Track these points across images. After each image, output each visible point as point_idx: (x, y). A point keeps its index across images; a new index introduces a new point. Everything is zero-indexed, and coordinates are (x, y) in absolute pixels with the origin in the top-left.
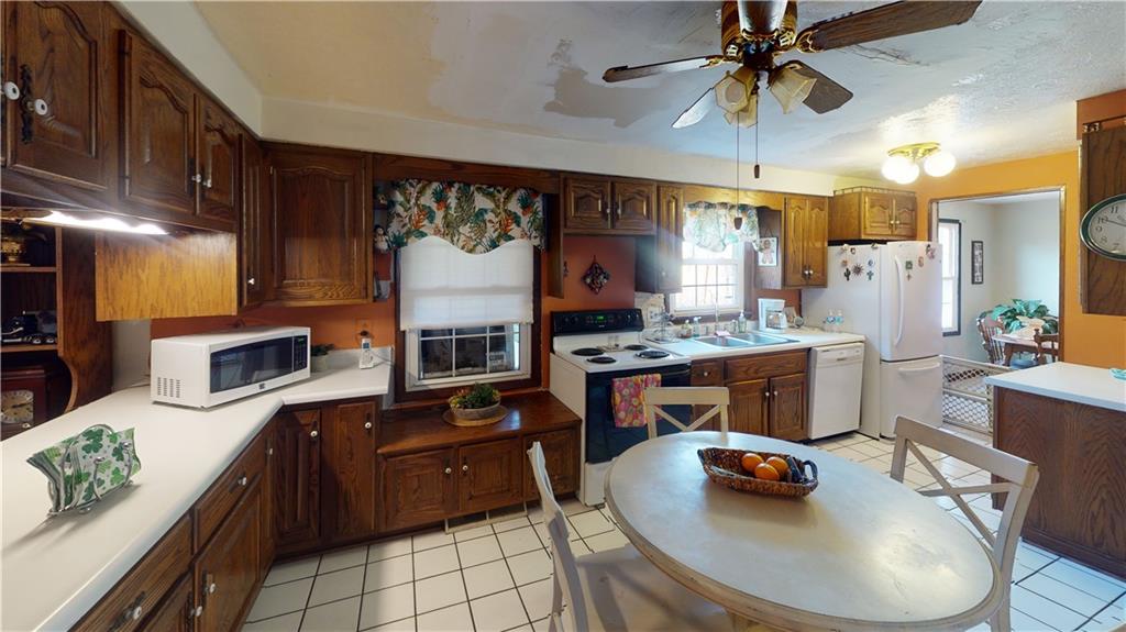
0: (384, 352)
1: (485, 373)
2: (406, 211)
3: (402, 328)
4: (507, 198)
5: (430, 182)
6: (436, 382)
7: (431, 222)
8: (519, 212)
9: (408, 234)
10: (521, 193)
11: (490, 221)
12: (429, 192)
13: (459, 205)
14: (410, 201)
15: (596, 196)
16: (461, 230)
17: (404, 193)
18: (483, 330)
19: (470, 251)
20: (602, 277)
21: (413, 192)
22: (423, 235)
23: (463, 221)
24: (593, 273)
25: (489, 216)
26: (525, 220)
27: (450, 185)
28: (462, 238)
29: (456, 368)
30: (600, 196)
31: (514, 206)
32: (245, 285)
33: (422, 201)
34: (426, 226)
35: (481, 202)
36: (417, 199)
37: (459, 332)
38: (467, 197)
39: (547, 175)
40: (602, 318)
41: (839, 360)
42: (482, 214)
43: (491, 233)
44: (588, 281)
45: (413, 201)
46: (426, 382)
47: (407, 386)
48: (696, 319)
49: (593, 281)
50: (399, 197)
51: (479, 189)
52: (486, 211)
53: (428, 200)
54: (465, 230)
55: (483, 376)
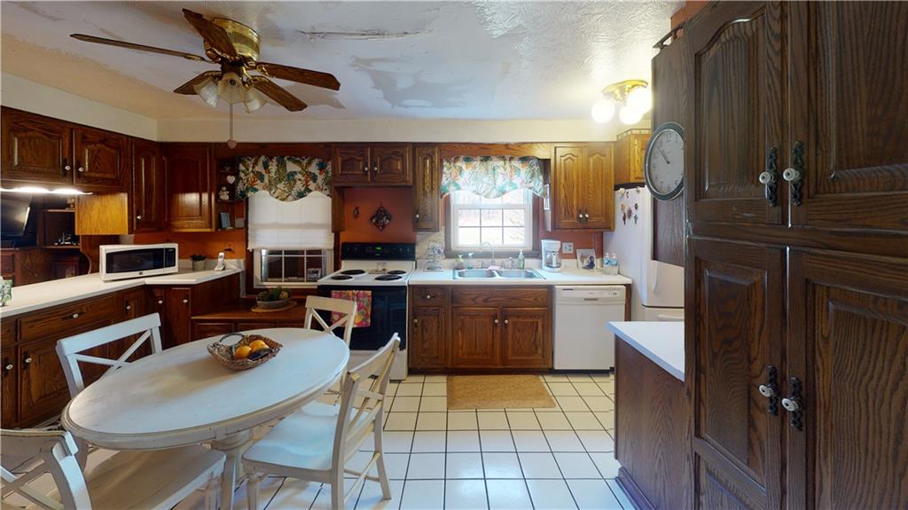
0: (239, 263)
1: (303, 281)
2: (246, 175)
3: (250, 248)
4: (309, 163)
5: (260, 156)
6: (272, 284)
7: (262, 181)
8: (317, 172)
9: (247, 189)
10: (316, 161)
11: (299, 180)
12: (260, 163)
13: (278, 171)
14: (248, 169)
15: (358, 158)
16: (278, 186)
17: (244, 165)
18: (302, 252)
19: (283, 200)
20: (385, 218)
21: (250, 163)
22: (256, 190)
23: (280, 181)
24: (379, 216)
25: (299, 176)
26: (320, 178)
27: (271, 158)
28: (279, 191)
29: (285, 277)
30: (361, 158)
31: (314, 169)
32: (135, 220)
33: (257, 169)
34: (258, 184)
35: (291, 167)
36: (253, 167)
37: (287, 252)
38: (282, 165)
39: (323, 146)
40: (379, 248)
41: (586, 299)
42: (292, 175)
43: (299, 186)
44: (374, 221)
45: (251, 169)
46: (265, 283)
47: (255, 284)
48: (470, 254)
49: (377, 221)
50: (242, 167)
51: (288, 159)
52: (296, 173)
53: (259, 168)
54: (281, 186)
55: (302, 283)
